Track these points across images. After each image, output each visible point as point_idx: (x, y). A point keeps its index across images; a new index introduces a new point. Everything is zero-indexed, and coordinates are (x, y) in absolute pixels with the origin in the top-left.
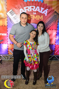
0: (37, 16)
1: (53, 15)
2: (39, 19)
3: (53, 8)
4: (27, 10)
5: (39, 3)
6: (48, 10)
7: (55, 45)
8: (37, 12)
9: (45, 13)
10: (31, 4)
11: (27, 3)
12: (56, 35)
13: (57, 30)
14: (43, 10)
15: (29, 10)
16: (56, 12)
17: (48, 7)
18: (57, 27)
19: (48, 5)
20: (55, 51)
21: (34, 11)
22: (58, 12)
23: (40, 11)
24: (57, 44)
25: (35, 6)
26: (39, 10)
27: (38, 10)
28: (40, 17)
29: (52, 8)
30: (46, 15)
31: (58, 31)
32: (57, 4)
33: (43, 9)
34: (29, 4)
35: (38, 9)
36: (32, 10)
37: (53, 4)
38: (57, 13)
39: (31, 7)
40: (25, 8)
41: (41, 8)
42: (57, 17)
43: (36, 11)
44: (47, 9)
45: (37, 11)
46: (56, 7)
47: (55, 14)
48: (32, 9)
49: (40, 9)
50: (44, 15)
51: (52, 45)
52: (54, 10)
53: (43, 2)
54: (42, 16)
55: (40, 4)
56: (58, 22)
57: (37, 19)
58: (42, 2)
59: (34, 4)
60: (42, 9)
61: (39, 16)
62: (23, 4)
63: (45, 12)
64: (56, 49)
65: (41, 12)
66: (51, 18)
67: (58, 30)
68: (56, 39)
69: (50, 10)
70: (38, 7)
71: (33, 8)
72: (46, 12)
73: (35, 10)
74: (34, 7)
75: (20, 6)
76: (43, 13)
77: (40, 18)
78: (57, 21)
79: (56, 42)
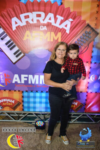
0: (49, 33)
1: (83, 32)
2: (52, 40)
3: (83, 18)
4: (27, 20)
5: (53, 6)
6: (72, 22)
7: (87, 92)
8: (49, 25)
9: (65, 28)
10: (35, 8)
11: (26, 5)
12: (90, 73)
13: (91, 63)
14: (62, 22)
15: (32, 20)
16: (90, 25)
17: (72, 14)
18: (92, 57)
19: (72, 10)
20: (86, 105)
21: (42, 22)
22: (93, 26)
23: (55, 23)
24: (90, 91)
25: (44, 12)
26: (52, 21)
27: (50, 21)
28: (56, 36)
29: (81, 16)
30: (68, 32)
31: (92, 65)
32: (92, 9)
33: (62, 18)
34: (30, 7)
35: (50, 19)
36: (38, 21)
37: (83, 10)
38: (92, 28)
39: (35, 13)
40: (22, 16)
41: (57, 16)
42: (91, 35)
43: (45, 22)
44: (71, 20)
45: (48, 23)
46: (89, 14)
47: (88, 30)
48: (38, 18)
49: (56, 19)
50: (63, 31)
51: (81, 92)
52: (85, 21)
53: (62, 4)
54: (59, 34)
55: (54, 8)
56: (93, 46)
57: (49, 40)
58: (59, 3)
59: (42, 8)
60: (60, 18)
61: (53, 33)
62: (18, 7)
63: (66, 26)
64: (88, 101)
65: (57, 25)
66: (78, 37)
67: (93, 62)
68: (89, 81)
69: (77, 21)
70: (51, 15)
71: (39, 16)
72: (69, 26)
73: (44, 20)
74: (43, 14)
75: (13, 13)
76: (61, 27)
77: (56, 39)
78: (91, 45)
79: (88, 88)
